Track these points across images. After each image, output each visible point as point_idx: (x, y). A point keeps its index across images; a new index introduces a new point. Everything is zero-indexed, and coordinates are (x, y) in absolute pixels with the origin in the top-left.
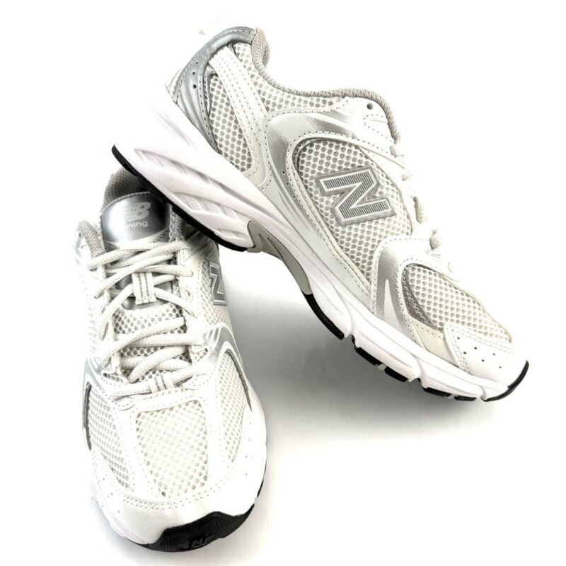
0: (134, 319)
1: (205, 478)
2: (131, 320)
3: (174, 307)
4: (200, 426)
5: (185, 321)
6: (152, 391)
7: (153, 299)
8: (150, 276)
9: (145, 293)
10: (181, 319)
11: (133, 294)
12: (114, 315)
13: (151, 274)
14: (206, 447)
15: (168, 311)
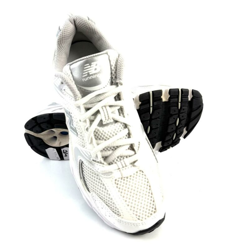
0: (105, 133)
1: (155, 209)
2: (104, 133)
3: (123, 124)
4: (146, 183)
5: (129, 130)
6: (120, 168)
7: (112, 121)
8: (108, 108)
9: (107, 118)
10: (127, 129)
11: (101, 119)
12: (95, 131)
13: (108, 107)
14: (152, 194)
15: (120, 126)
